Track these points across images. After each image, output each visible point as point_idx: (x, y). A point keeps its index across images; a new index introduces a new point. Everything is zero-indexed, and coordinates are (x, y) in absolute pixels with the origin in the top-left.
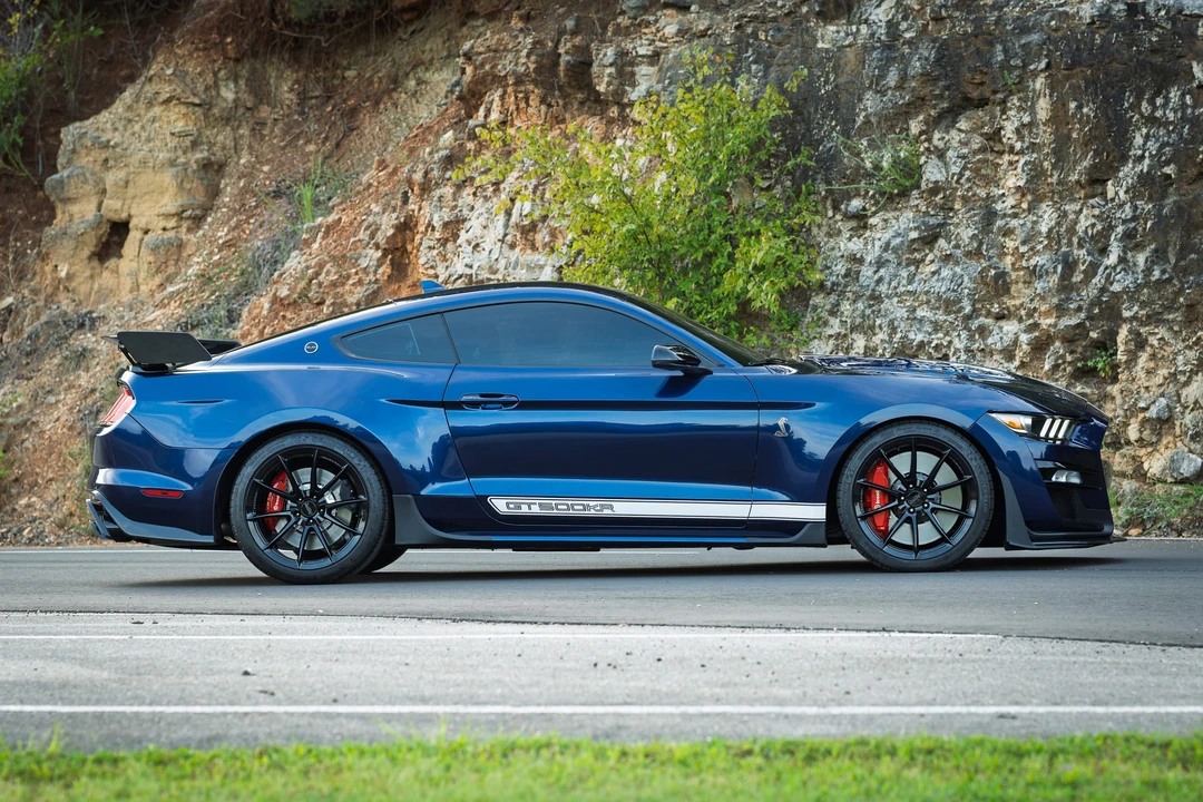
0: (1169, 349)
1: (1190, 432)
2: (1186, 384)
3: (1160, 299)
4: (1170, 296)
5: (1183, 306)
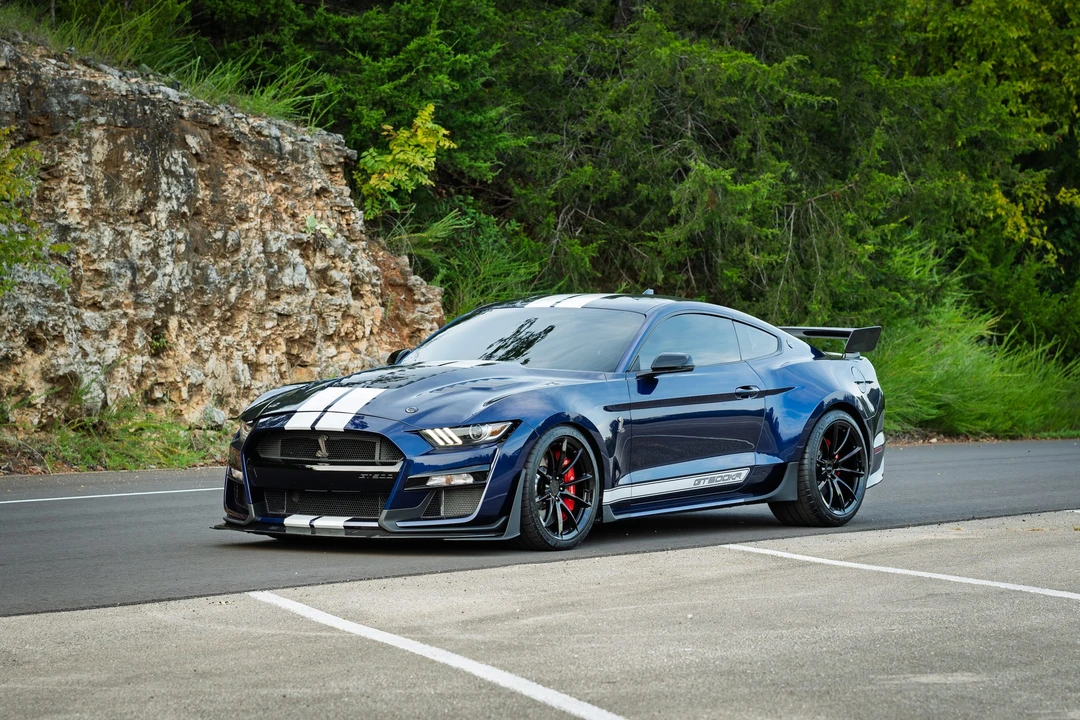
1: (211, 394)
2: (207, 360)
5: (196, 305)
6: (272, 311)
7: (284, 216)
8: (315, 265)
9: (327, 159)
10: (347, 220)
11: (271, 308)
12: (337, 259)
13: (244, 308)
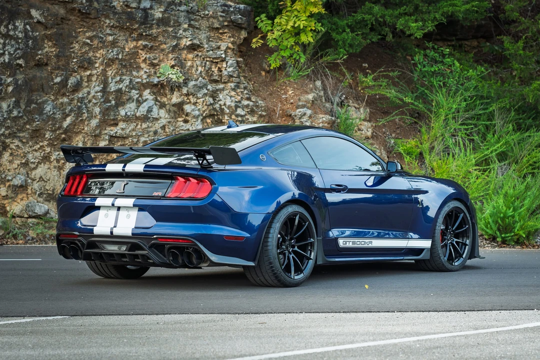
0: (20, 151)
1: (38, 193)
2: (35, 169)
3: (15, 125)
4: (22, 125)
5: (29, 129)
6: (106, 134)
7: (143, 65)
8: (172, 101)
9: (213, 23)
10: (219, 68)
11: (106, 132)
12: (191, 97)
13: (80, 132)
